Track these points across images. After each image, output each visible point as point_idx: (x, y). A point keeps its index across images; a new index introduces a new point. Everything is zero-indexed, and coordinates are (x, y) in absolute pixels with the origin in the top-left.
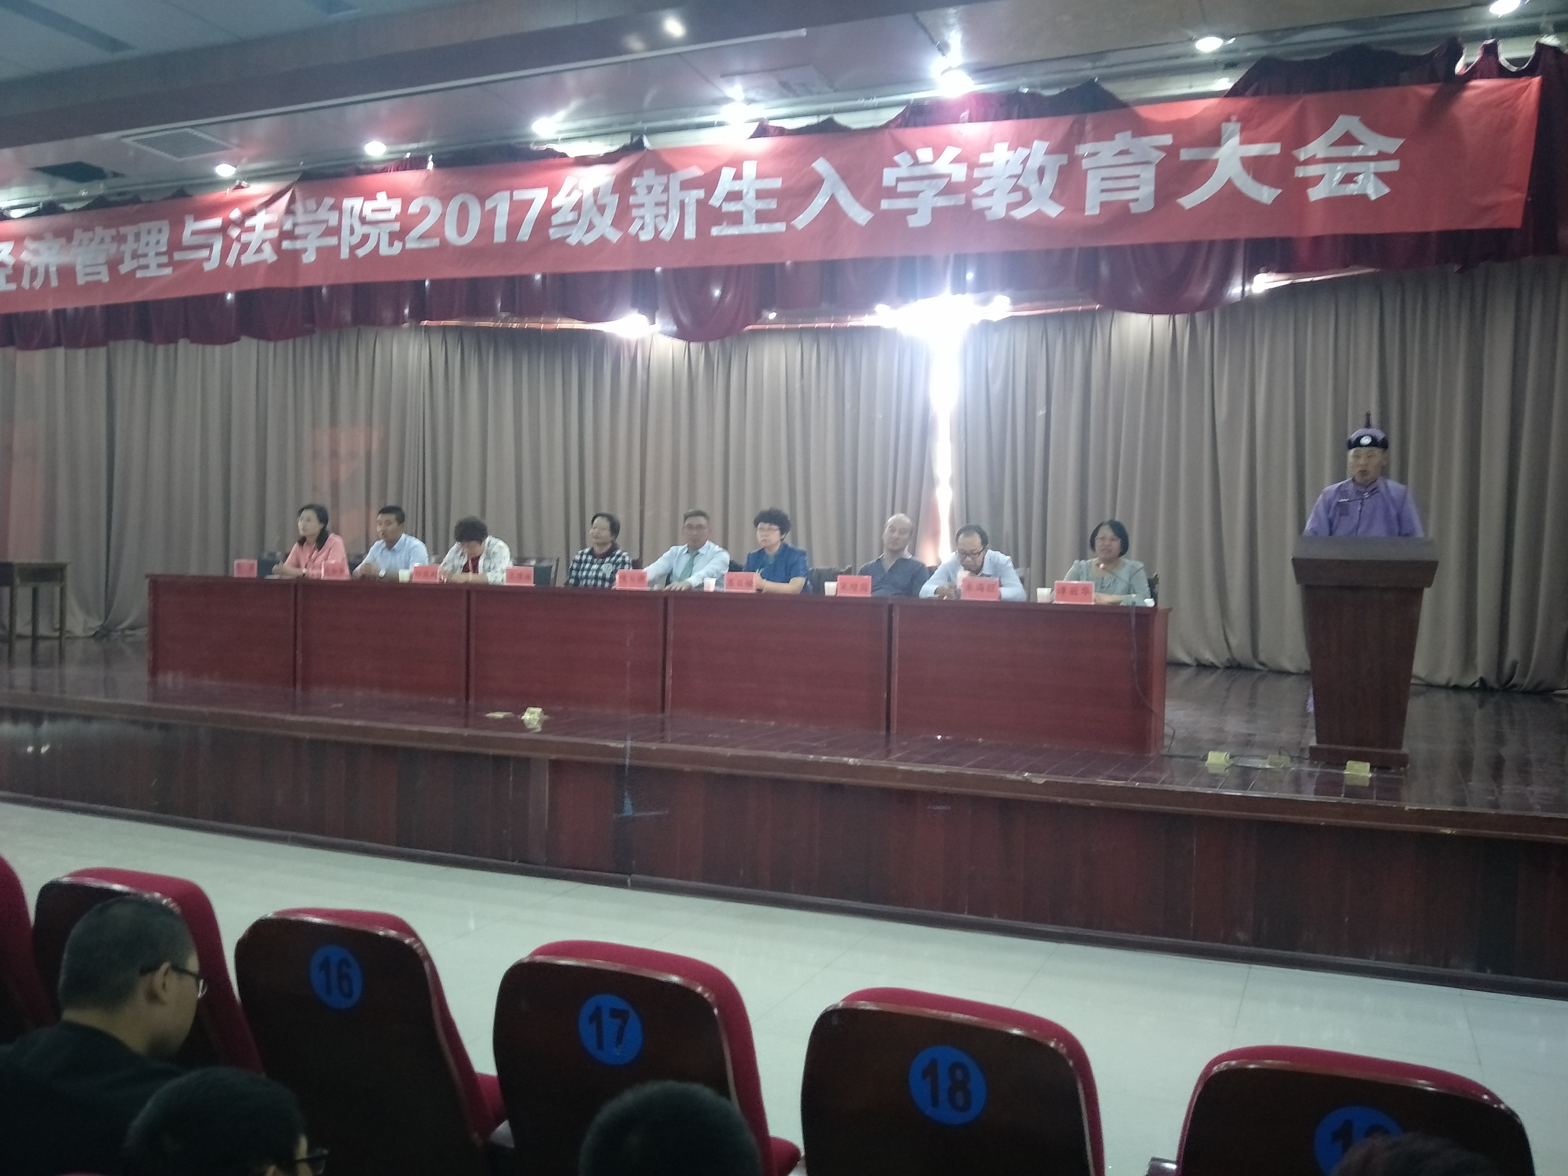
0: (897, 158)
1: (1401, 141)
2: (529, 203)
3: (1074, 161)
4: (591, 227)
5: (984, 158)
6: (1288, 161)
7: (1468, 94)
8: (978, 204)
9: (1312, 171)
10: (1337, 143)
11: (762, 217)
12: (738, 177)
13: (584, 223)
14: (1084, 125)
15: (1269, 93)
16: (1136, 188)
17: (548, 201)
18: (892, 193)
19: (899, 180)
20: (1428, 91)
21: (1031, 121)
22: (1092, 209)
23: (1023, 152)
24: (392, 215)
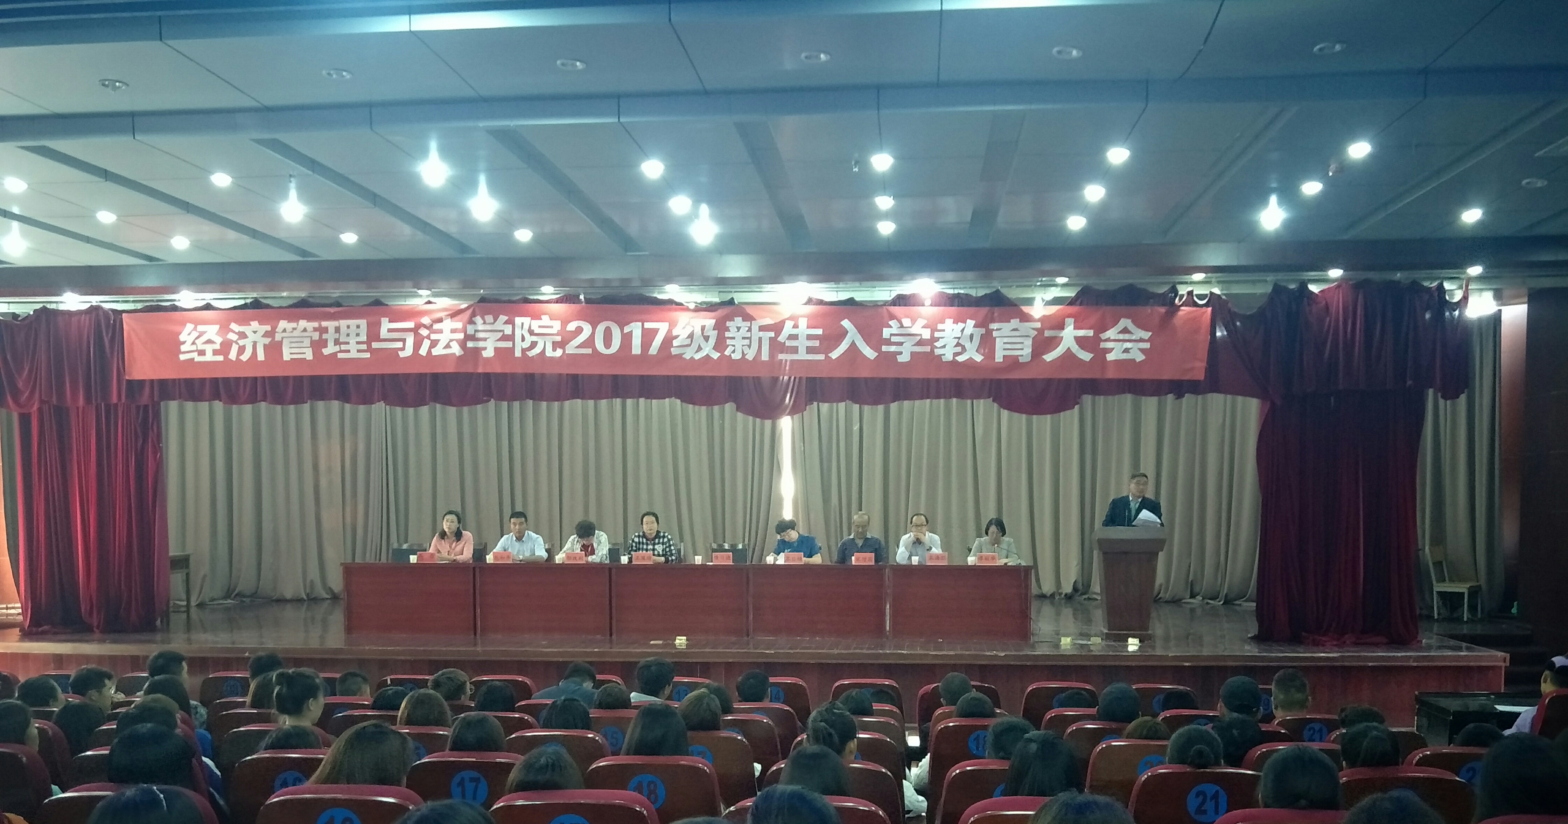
0: (890, 323)
1: (1150, 334)
2: (655, 331)
3: (989, 332)
4: (700, 349)
5: (940, 326)
6: (1097, 339)
7: (1180, 313)
8: (938, 352)
9: (1109, 345)
10: (1120, 332)
11: (810, 350)
12: (796, 326)
13: (695, 346)
14: (993, 313)
15: (1087, 305)
16: (1022, 349)
17: (670, 331)
18: (888, 342)
19: (892, 335)
20: (1162, 310)
21: (965, 308)
22: (999, 358)
23: (961, 325)
24: (554, 331)
